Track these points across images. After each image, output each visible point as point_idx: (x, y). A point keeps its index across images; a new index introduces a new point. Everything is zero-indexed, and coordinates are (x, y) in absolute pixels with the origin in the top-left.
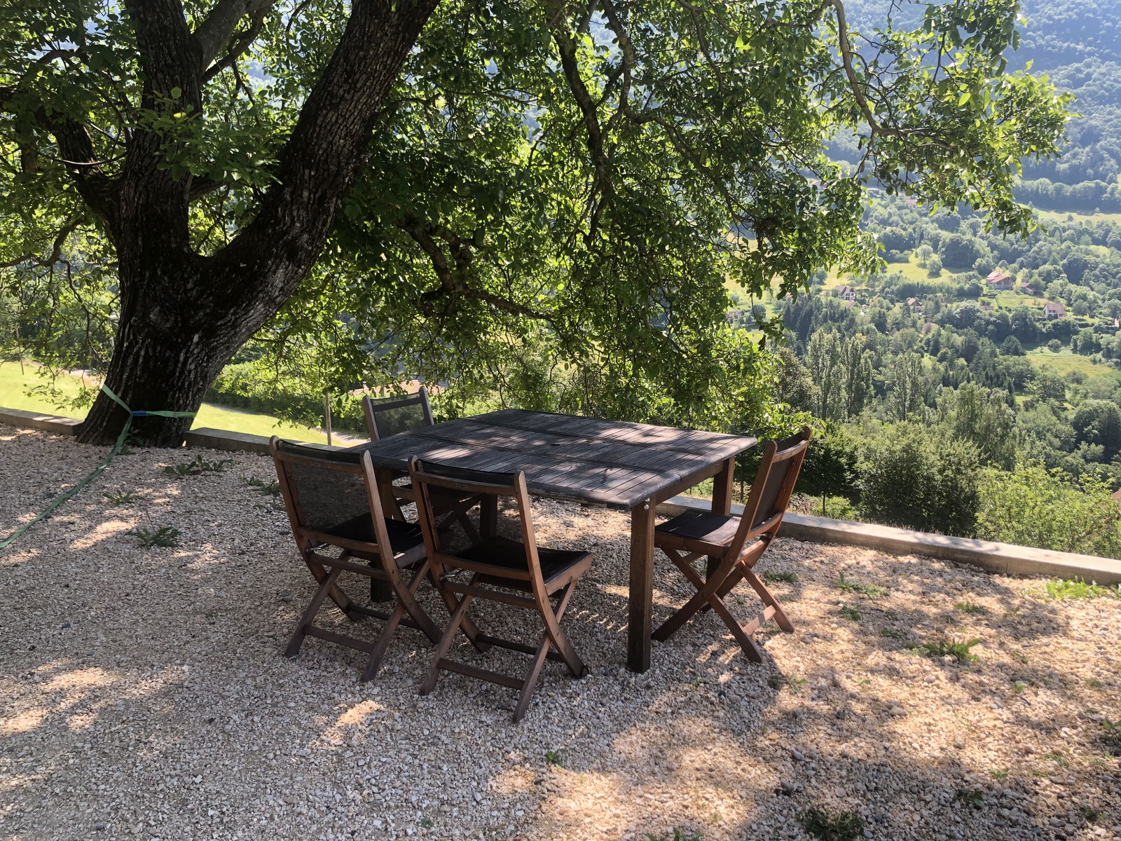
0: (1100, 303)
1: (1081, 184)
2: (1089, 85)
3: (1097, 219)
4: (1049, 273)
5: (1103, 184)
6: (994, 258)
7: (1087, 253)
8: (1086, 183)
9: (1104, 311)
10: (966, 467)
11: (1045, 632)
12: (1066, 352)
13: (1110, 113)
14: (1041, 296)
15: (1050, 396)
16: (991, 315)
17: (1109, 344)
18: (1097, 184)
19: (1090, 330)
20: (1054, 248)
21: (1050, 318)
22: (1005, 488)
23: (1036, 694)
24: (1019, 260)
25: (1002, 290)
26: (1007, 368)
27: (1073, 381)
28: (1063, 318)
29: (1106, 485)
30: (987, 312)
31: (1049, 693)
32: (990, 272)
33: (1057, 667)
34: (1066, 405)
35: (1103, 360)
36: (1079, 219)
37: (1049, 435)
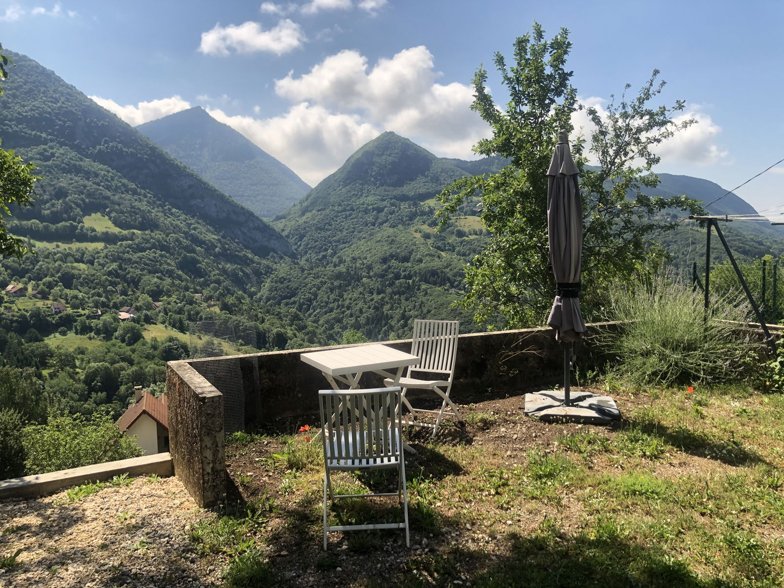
0: (87, 300)
1: (61, 224)
2: (54, 160)
3: (75, 246)
4: (50, 283)
5: (75, 224)
6: (8, 275)
7: (73, 268)
8: (63, 223)
9: (90, 305)
10: (12, 431)
11: (69, 526)
12: (71, 335)
13: (71, 179)
14: (48, 299)
15: (66, 365)
16: (13, 316)
17: (97, 325)
18: (71, 224)
19: (83, 318)
20: (50, 266)
21: (56, 313)
22: (43, 436)
23: (67, 570)
24: (27, 275)
25: (19, 297)
26: (32, 351)
27: (79, 353)
28: (65, 312)
29: (110, 417)
30: (10, 314)
31: (75, 565)
32: (7, 285)
33: (79, 546)
34: (77, 370)
35: (96, 336)
36: (63, 246)
37: (70, 392)
